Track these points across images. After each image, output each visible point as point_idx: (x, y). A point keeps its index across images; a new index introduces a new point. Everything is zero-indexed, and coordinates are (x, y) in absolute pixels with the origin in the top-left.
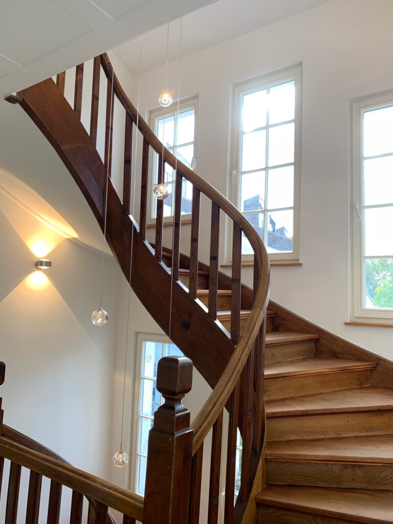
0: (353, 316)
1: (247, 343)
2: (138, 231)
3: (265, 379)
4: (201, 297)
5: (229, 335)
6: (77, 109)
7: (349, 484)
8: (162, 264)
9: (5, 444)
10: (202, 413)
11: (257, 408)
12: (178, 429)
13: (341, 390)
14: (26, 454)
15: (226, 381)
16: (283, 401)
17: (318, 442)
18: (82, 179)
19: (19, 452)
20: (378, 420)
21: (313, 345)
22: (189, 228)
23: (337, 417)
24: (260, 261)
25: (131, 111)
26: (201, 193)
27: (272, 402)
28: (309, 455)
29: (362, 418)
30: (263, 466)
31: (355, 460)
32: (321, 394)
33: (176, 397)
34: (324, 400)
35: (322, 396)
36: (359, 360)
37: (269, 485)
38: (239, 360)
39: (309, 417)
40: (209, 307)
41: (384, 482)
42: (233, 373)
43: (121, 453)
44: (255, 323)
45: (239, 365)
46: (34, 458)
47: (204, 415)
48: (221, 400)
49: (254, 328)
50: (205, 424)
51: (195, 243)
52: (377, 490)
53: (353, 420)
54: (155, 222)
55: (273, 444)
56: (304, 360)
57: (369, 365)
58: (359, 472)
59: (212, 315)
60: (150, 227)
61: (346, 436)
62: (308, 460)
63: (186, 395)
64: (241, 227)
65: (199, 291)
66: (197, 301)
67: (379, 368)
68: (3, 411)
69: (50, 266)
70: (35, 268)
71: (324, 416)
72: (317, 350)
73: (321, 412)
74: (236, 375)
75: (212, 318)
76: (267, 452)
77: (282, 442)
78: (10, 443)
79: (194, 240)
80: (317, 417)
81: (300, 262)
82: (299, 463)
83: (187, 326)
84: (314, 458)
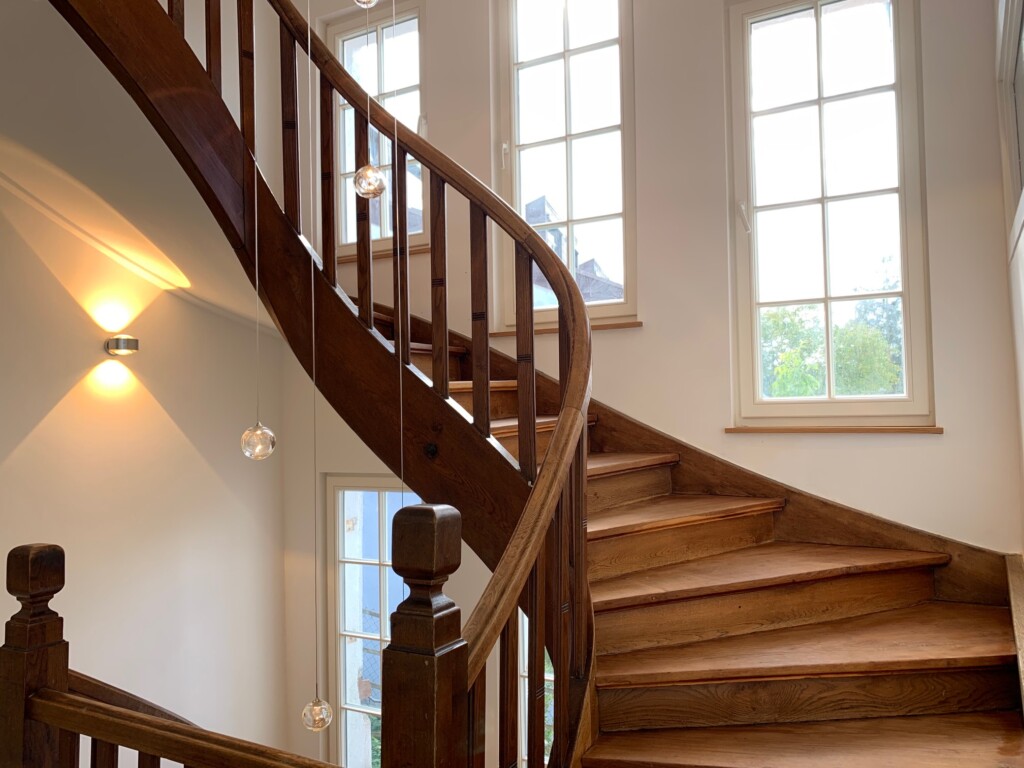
0: (740, 414)
1: (555, 474)
2: (321, 268)
3: (590, 540)
4: (458, 395)
5: (516, 465)
6: (175, 11)
7: (747, 716)
8: (375, 332)
9: (80, 707)
10: (479, 610)
11: (577, 596)
12: (440, 643)
13: (724, 553)
14: (128, 723)
15: (521, 547)
16: (622, 579)
17: (690, 649)
18: (196, 161)
19: (111, 719)
20: (791, 601)
21: (667, 474)
22: (426, 261)
23: (720, 600)
24: (571, 318)
25: (291, 19)
26: (446, 185)
27: (601, 583)
28: (676, 673)
29: (763, 601)
30: (593, 700)
31: (757, 674)
32: (688, 561)
33: (432, 582)
34: (695, 572)
35: (693, 566)
36: (753, 496)
37: (605, 734)
38: (543, 505)
39: (671, 606)
40: (475, 414)
41: (808, 708)
42: (532, 532)
43: (317, 703)
44: (569, 435)
45: (543, 517)
46: (144, 727)
47: (484, 613)
48: (514, 582)
49: (566, 444)
50: (488, 630)
51: (439, 288)
52: (796, 723)
53: (747, 604)
54: (354, 251)
55: (609, 660)
56: (655, 501)
57: (771, 504)
58: (763, 694)
59: (482, 428)
60: (345, 261)
61: (738, 633)
62: (673, 682)
63: (450, 576)
64: (531, 252)
65: (453, 385)
66: (451, 402)
67: (789, 508)
68: (68, 643)
69: (137, 349)
70: (105, 354)
71: (697, 602)
72: (675, 482)
73: (692, 594)
74: (539, 534)
75: (482, 432)
76: (598, 675)
77: (625, 654)
78: (89, 705)
79: (438, 282)
80: (684, 604)
81: (639, 319)
82: (656, 689)
83: (432, 452)
84: (684, 678)
